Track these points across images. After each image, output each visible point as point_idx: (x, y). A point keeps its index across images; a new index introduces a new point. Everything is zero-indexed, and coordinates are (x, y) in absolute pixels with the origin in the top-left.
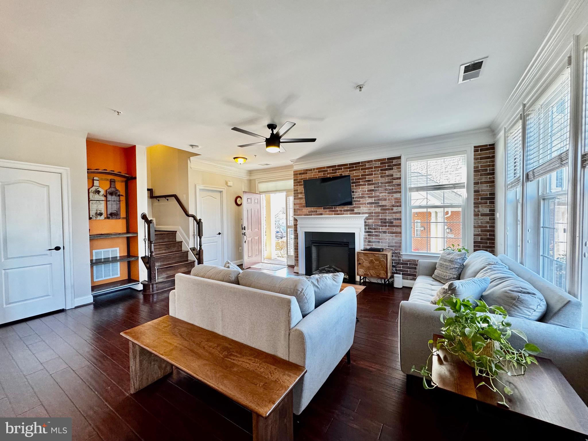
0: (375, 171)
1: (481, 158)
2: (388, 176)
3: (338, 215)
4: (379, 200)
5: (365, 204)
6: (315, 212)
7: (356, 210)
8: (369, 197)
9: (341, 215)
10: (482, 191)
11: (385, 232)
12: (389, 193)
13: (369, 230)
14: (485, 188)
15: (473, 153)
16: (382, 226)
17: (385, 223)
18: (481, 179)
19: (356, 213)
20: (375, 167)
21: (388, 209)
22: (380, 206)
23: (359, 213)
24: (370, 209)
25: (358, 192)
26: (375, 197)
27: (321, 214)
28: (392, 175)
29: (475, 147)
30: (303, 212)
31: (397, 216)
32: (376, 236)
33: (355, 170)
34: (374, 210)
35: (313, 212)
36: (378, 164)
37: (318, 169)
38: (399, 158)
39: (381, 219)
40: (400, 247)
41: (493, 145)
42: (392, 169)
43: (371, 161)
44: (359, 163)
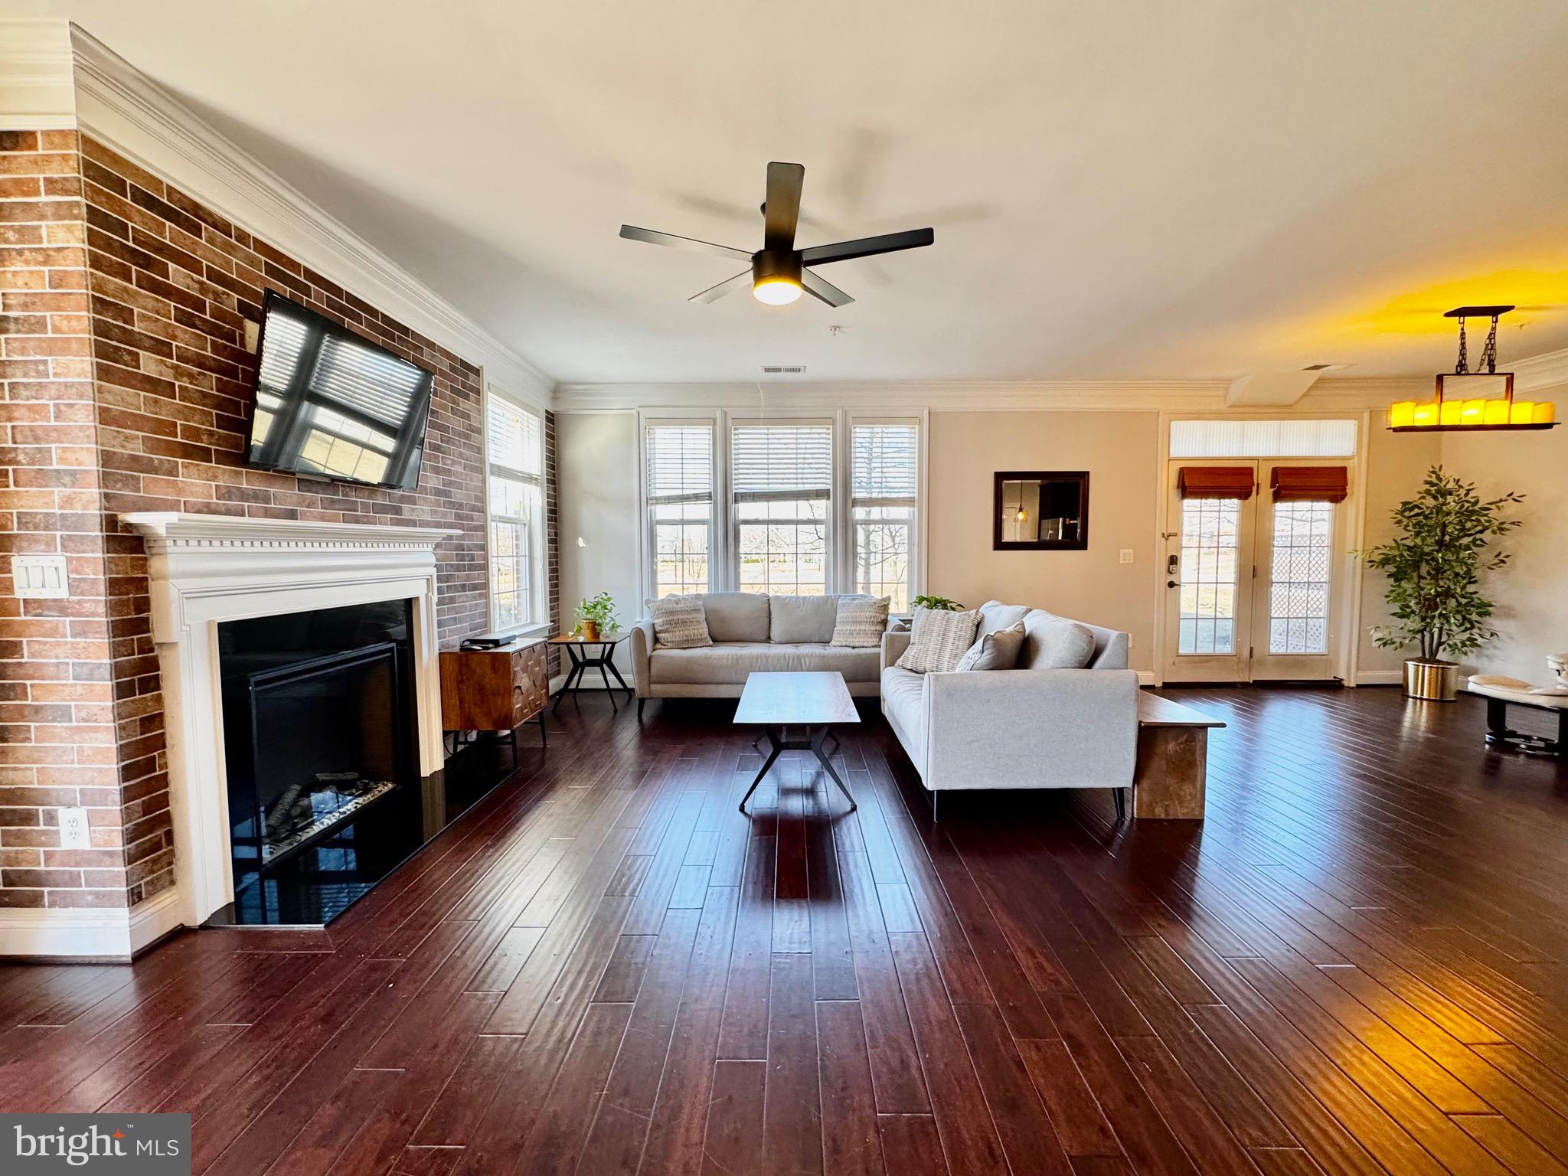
2: (463, 415)
5: (428, 491)
10: (550, 497)
14: (550, 490)
15: (545, 422)
18: (548, 473)
21: (467, 517)
26: (442, 472)
28: (469, 417)
29: (546, 411)
30: (180, 490)
31: (480, 538)
36: (446, 365)
37: (262, 247)
38: (478, 373)
41: (559, 418)
42: (468, 397)
43: (434, 346)
44: (405, 330)
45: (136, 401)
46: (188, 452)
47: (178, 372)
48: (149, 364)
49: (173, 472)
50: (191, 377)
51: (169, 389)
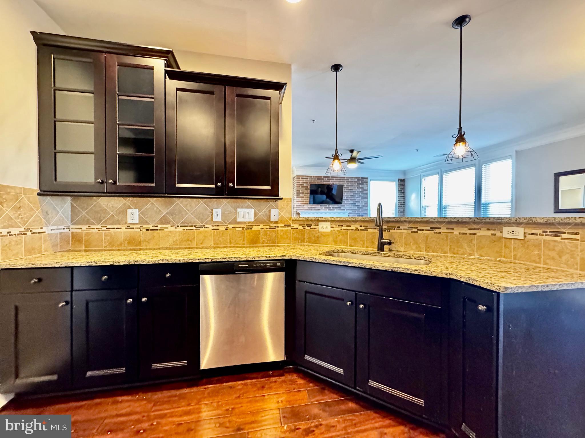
1: (401, 185)
2: (361, 188)
3: (331, 210)
4: (356, 202)
5: (348, 204)
6: (314, 208)
8: (351, 200)
10: (401, 200)
12: (361, 198)
15: (398, 182)
18: (400, 195)
19: (343, 210)
20: (354, 182)
21: (361, 208)
22: (357, 206)
24: (351, 207)
25: (345, 196)
26: (354, 200)
27: (319, 210)
29: (399, 179)
30: (304, 208)
36: (356, 180)
38: (367, 178)
41: (404, 179)
42: (363, 184)
43: (352, 178)
44: (345, 177)
45: (300, 199)
47: (304, 195)
48: (301, 195)
49: (303, 206)
50: (306, 195)
51: (303, 197)
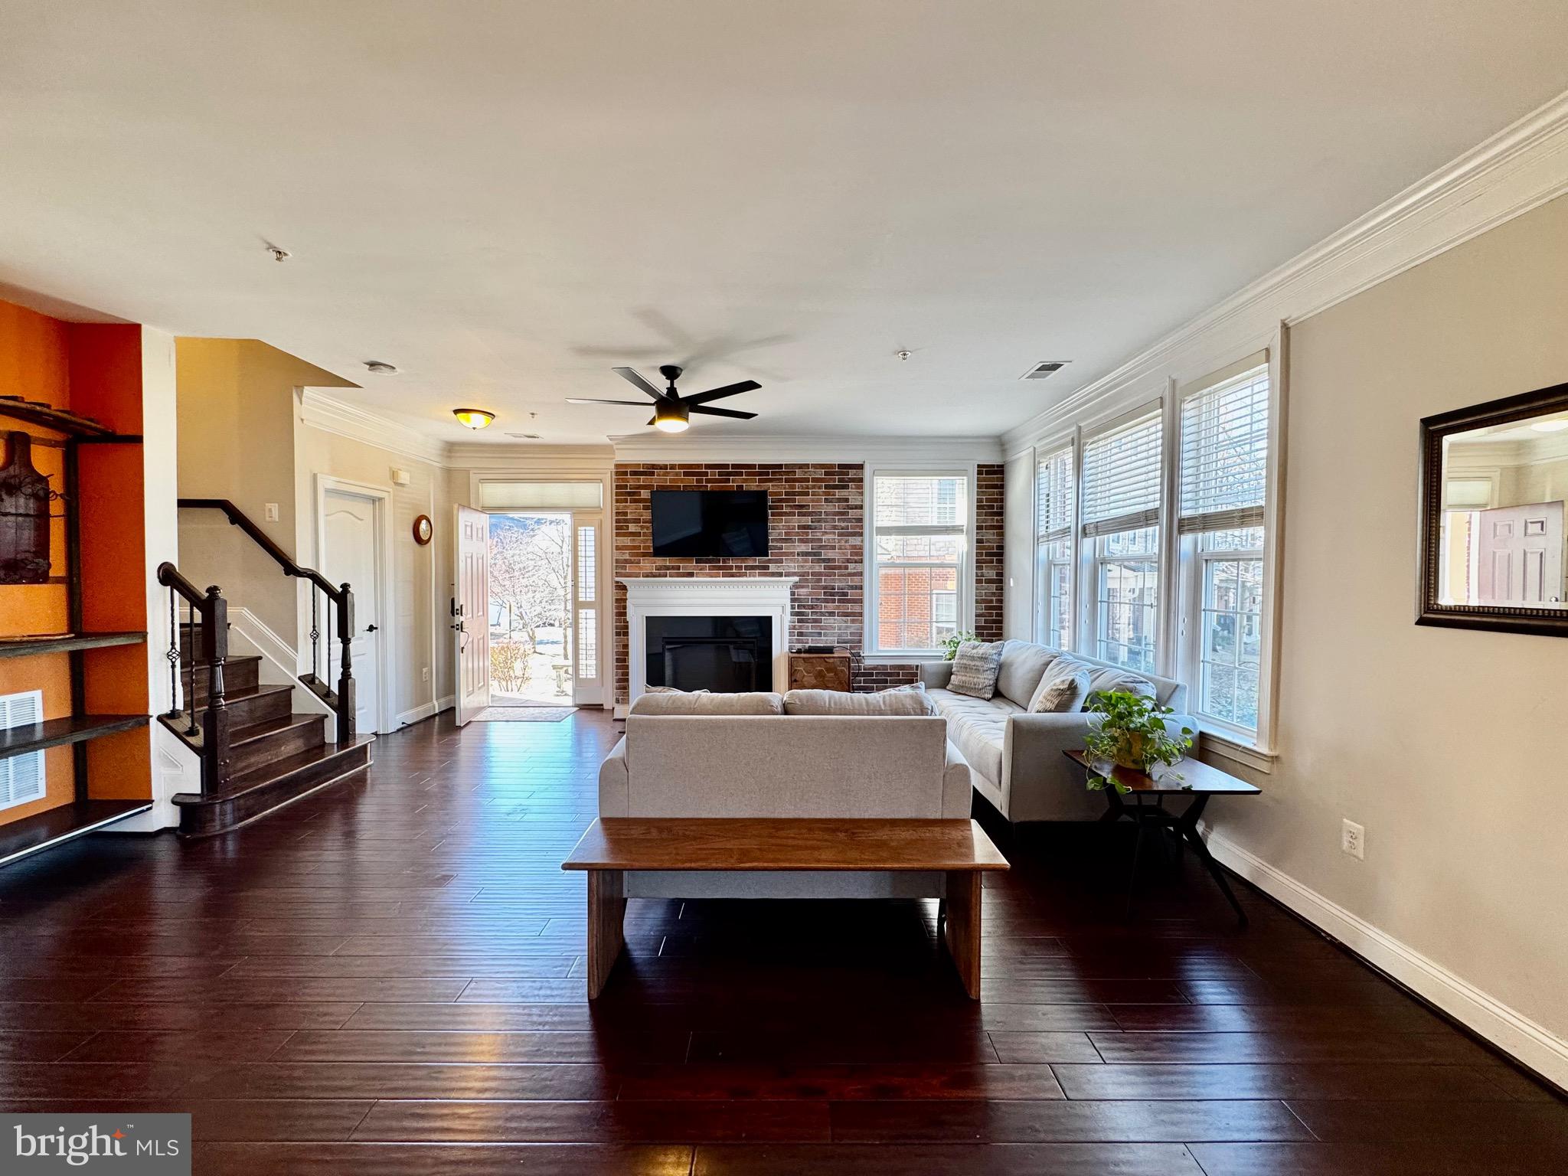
0: (814, 487)
1: (987, 487)
2: (839, 500)
3: (733, 576)
4: (821, 547)
5: (793, 554)
6: (673, 568)
7: (773, 568)
8: (801, 541)
9: (739, 576)
10: (988, 541)
11: (832, 614)
12: (840, 535)
13: (800, 609)
14: (990, 535)
15: (976, 476)
16: (826, 600)
17: (832, 594)
18: (985, 521)
19: (773, 574)
20: (814, 480)
21: (839, 568)
22: (824, 560)
23: (780, 575)
24: (802, 566)
25: (777, 528)
26: (812, 540)
27: (691, 575)
28: (847, 500)
29: (979, 466)
30: (640, 568)
31: (855, 581)
32: (815, 621)
33: (770, 480)
34: (811, 568)
35: (668, 568)
36: (820, 474)
37: (682, 466)
38: (861, 467)
39: (825, 587)
40: (860, 641)
41: (1002, 466)
42: (846, 487)
43: (807, 466)
44: (780, 466)
45: (627, 541)
46: (644, 555)
47: (642, 527)
48: (632, 528)
49: (638, 562)
51: (636, 534)
